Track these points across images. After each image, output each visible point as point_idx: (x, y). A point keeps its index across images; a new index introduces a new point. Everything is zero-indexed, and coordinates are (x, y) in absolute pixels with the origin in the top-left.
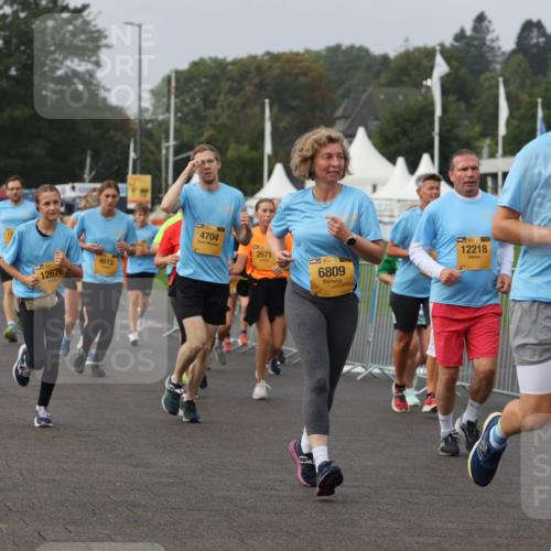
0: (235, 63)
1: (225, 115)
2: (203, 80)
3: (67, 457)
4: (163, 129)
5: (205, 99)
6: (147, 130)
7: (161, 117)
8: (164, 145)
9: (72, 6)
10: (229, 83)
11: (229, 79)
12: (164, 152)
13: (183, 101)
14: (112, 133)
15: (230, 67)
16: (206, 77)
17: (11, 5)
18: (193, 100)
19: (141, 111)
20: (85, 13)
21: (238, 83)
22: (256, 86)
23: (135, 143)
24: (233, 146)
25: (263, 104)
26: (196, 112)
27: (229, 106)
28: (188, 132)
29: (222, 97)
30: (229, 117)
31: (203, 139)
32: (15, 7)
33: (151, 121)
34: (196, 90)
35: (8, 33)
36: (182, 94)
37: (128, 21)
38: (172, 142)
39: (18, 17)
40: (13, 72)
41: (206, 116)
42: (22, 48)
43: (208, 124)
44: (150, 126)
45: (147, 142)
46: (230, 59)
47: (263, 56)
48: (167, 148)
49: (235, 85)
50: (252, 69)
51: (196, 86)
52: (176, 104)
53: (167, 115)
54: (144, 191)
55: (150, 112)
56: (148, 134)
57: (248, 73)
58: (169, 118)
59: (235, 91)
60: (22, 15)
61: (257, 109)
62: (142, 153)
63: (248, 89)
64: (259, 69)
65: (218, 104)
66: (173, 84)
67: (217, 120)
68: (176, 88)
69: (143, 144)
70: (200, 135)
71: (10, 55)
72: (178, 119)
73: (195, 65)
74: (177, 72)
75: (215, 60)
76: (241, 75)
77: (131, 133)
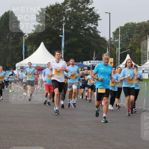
0: (138, 24)
1: (135, 40)
2: (129, 29)
3: (90, 143)
4: (117, 44)
5: (129, 35)
6: (112, 44)
7: (116, 41)
8: (117, 49)
9: (89, 8)
10: (137, 30)
11: (136, 29)
12: (117, 51)
13: (123, 36)
14: (101, 45)
15: (137, 25)
16: (129, 28)
17: (71, 8)
18: (126, 35)
19: (110, 39)
20: (93, 10)
21: (139, 30)
22: (144, 31)
23: (108, 48)
24: (138, 49)
25: (147, 36)
26: (126, 39)
27: (136, 37)
28: (124, 45)
29: (134, 34)
30: (137, 40)
31: (129, 47)
32: (72, 8)
33: (113, 42)
34: (126, 32)
35: (70, 16)
36: (122, 34)
37: (106, 12)
38: (119, 48)
39: (73, 11)
40: (72, 28)
41: (130, 40)
42: (75, 20)
43: (130, 42)
44: (113, 43)
45: (112, 48)
46: (137, 23)
47: (147, 22)
48: (118, 50)
49: (138, 31)
50: (143, 26)
51: (127, 31)
52: (120, 36)
53: (118, 40)
54: (111, 63)
55: (113, 39)
56: (112, 46)
57: (142, 27)
58: (119, 41)
59: (138, 33)
60: (74, 11)
61: (145, 38)
62: (110, 52)
63: (142, 32)
64: (145, 26)
65: (133, 37)
66: (120, 31)
67: (133, 41)
68: (121, 32)
69: (110, 49)
70: (128, 46)
71: (71, 22)
72: (121, 41)
73: (126, 25)
74: (121, 27)
75: (132, 23)
76: (140, 28)
77: (107, 45)
